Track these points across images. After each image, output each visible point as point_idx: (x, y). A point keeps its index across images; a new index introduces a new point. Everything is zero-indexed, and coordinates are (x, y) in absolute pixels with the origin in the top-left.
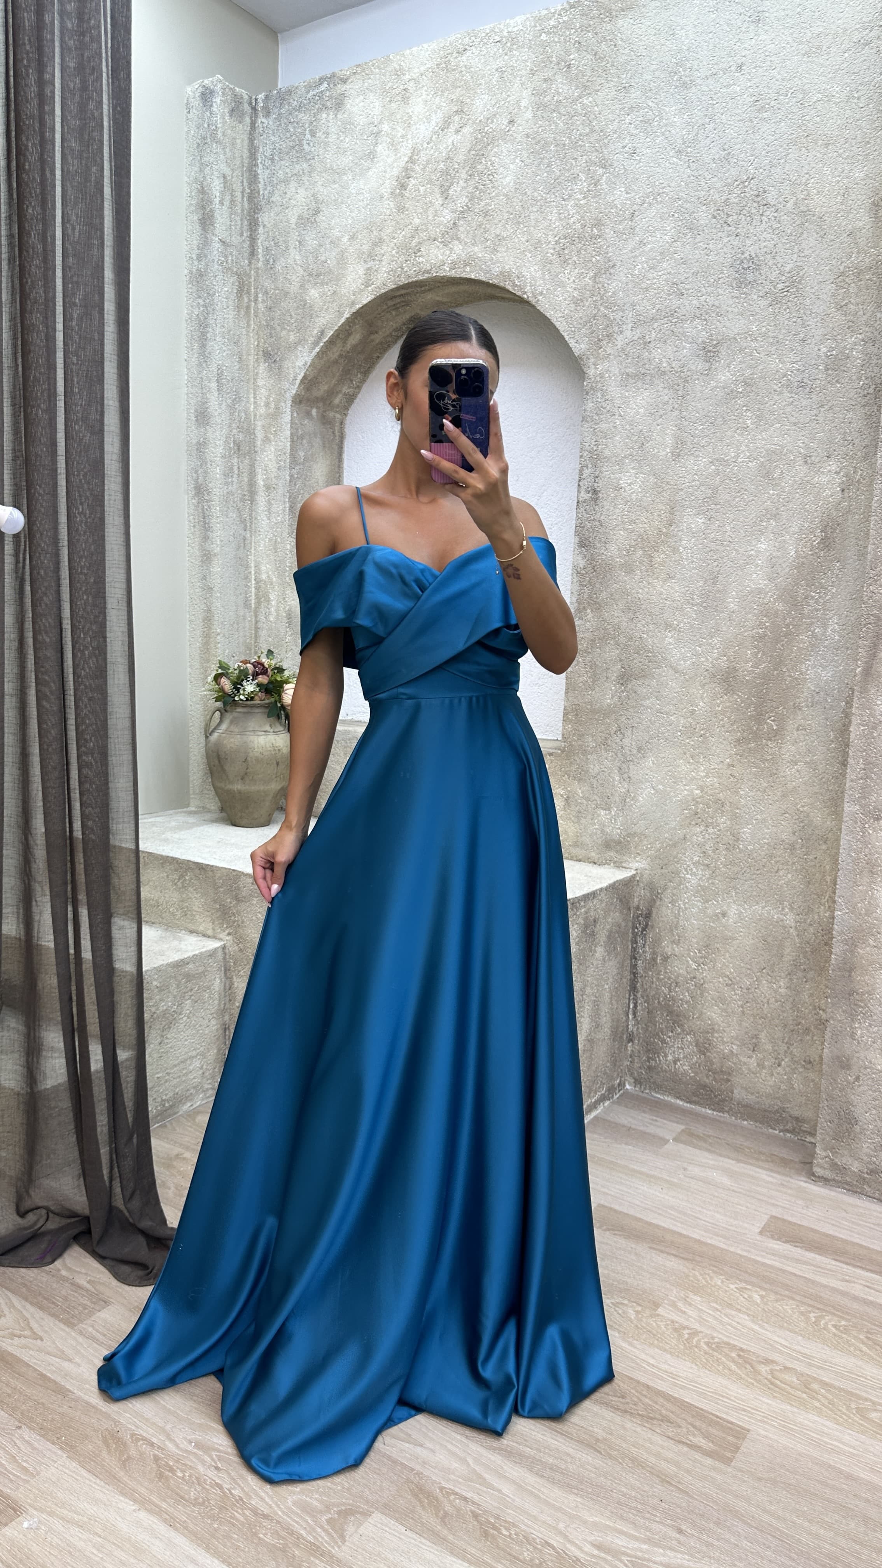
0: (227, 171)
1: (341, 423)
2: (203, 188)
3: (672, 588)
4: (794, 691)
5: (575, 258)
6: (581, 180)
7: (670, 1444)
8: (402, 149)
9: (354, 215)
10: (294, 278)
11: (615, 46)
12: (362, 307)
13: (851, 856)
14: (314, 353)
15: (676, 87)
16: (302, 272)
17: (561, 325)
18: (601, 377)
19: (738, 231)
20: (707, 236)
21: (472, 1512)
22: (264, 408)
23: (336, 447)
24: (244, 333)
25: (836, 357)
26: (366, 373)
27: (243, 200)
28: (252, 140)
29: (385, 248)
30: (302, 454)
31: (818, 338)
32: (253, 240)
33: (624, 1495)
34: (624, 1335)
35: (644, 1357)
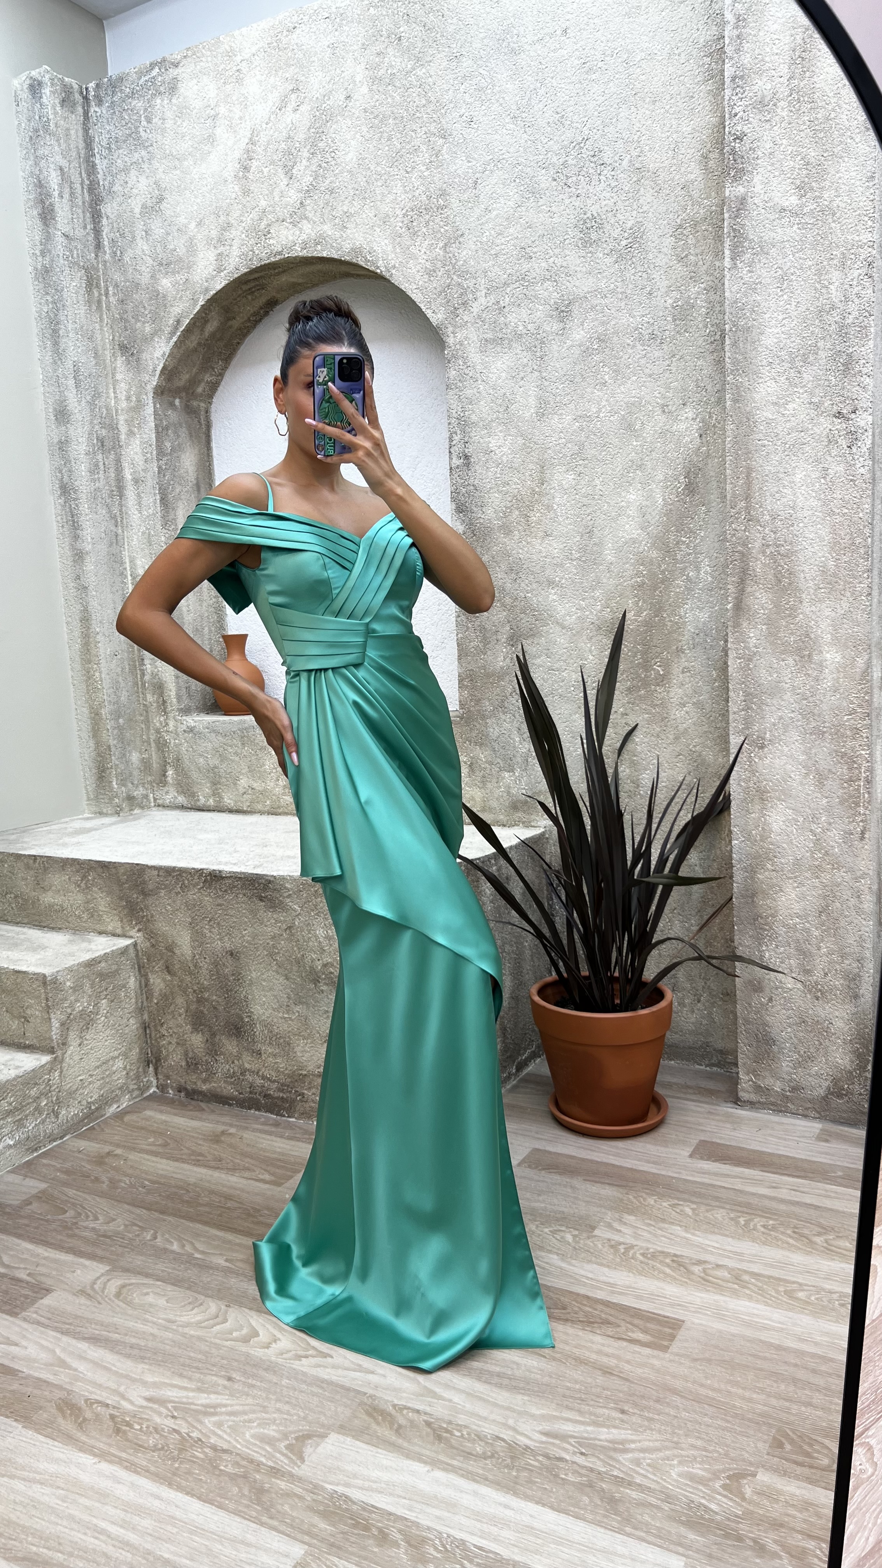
0: (64, 163)
1: (207, 412)
2: (40, 182)
3: (550, 545)
4: (675, 636)
5: (424, 230)
6: (422, 152)
7: (611, 1341)
8: (241, 131)
9: (198, 201)
10: (143, 268)
11: (443, 16)
12: (217, 293)
13: (741, 786)
14: (172, 343)
15: (506, 54)
16: (152, 262)
17: (416, 297)
18: (461, 345)
19: (579, 191)
20: (549, 199)
21: (425, 1421)
22: (125, 402)
23: (204, 437)
24: (98, 327)
25: (681, 307)
26: (228, 359)
27: (82, 190)
28: (86, 130)
29: (234, 232)
30: (168, 444)
31: (663, 290)
32: (97, 232)
33: (569, 1389)
34: (563, 1257)
35: (583, 1272)
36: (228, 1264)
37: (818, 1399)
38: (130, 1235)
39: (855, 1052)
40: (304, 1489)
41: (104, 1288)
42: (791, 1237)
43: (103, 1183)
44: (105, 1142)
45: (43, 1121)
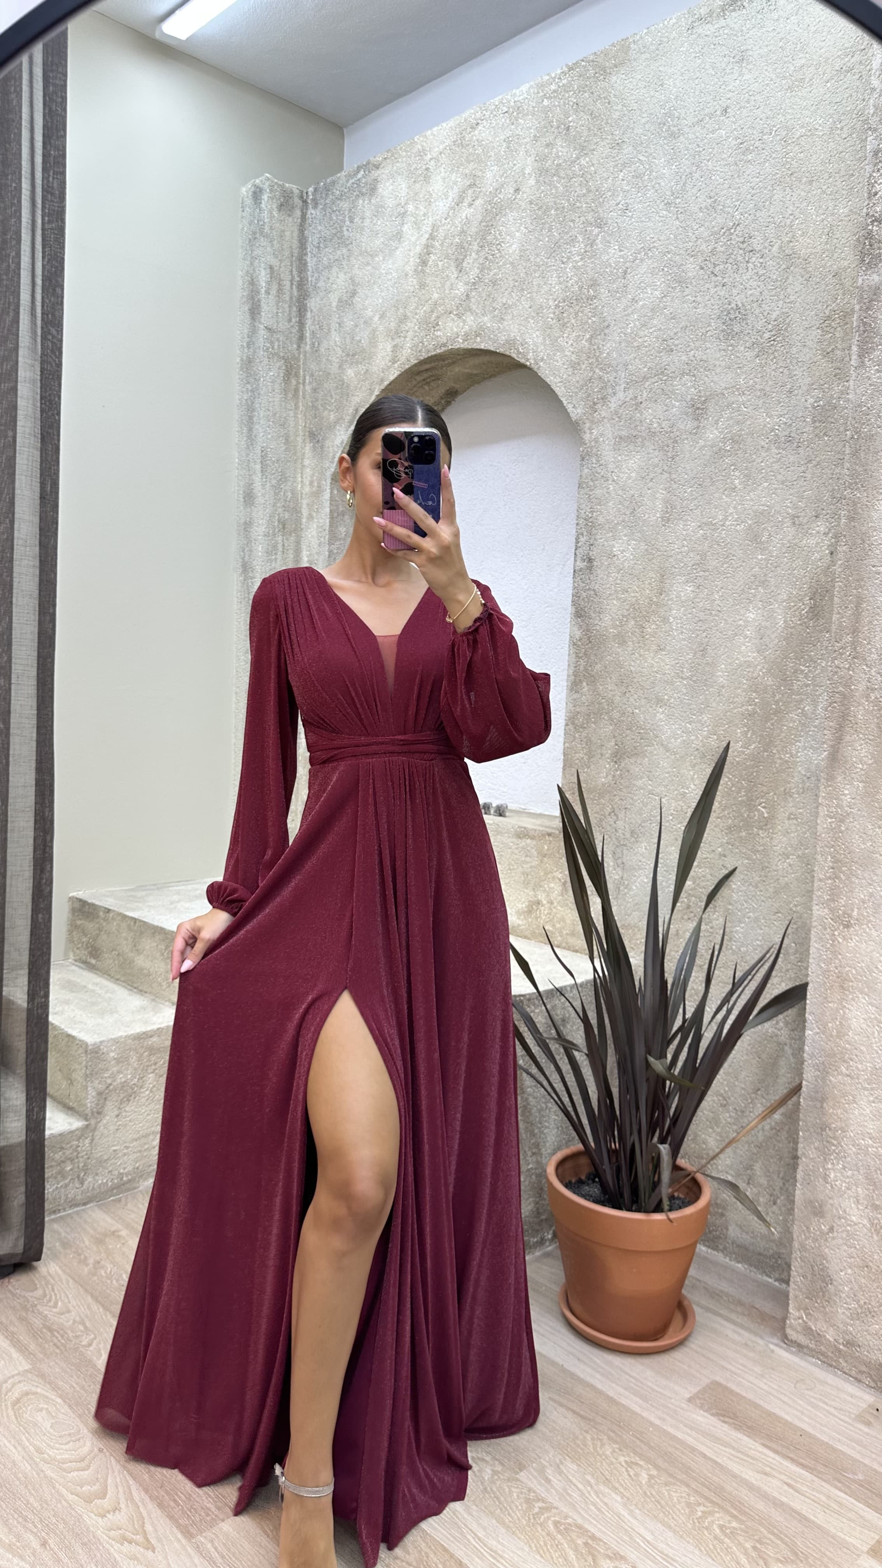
0: (275, 262)
2: (253, 280)
3: (662, 660)
5: (573, 321)
6: (578, 242)
8: (424, 227)
10: (334, 359)
11: (609, 103)
12: (390, 384)
15: (665, 138)
17: (559, 391)
18: (596, 442)
19: (725, 280)
20: (695, 289)
22: (308, 487)
24: (292, 414)
27: (291, 288)
28: (302, 231)
29: (409, 324)
31: (804, 388)
32: (301, 325)
41: (10, 1390)
43: (88, 1265)
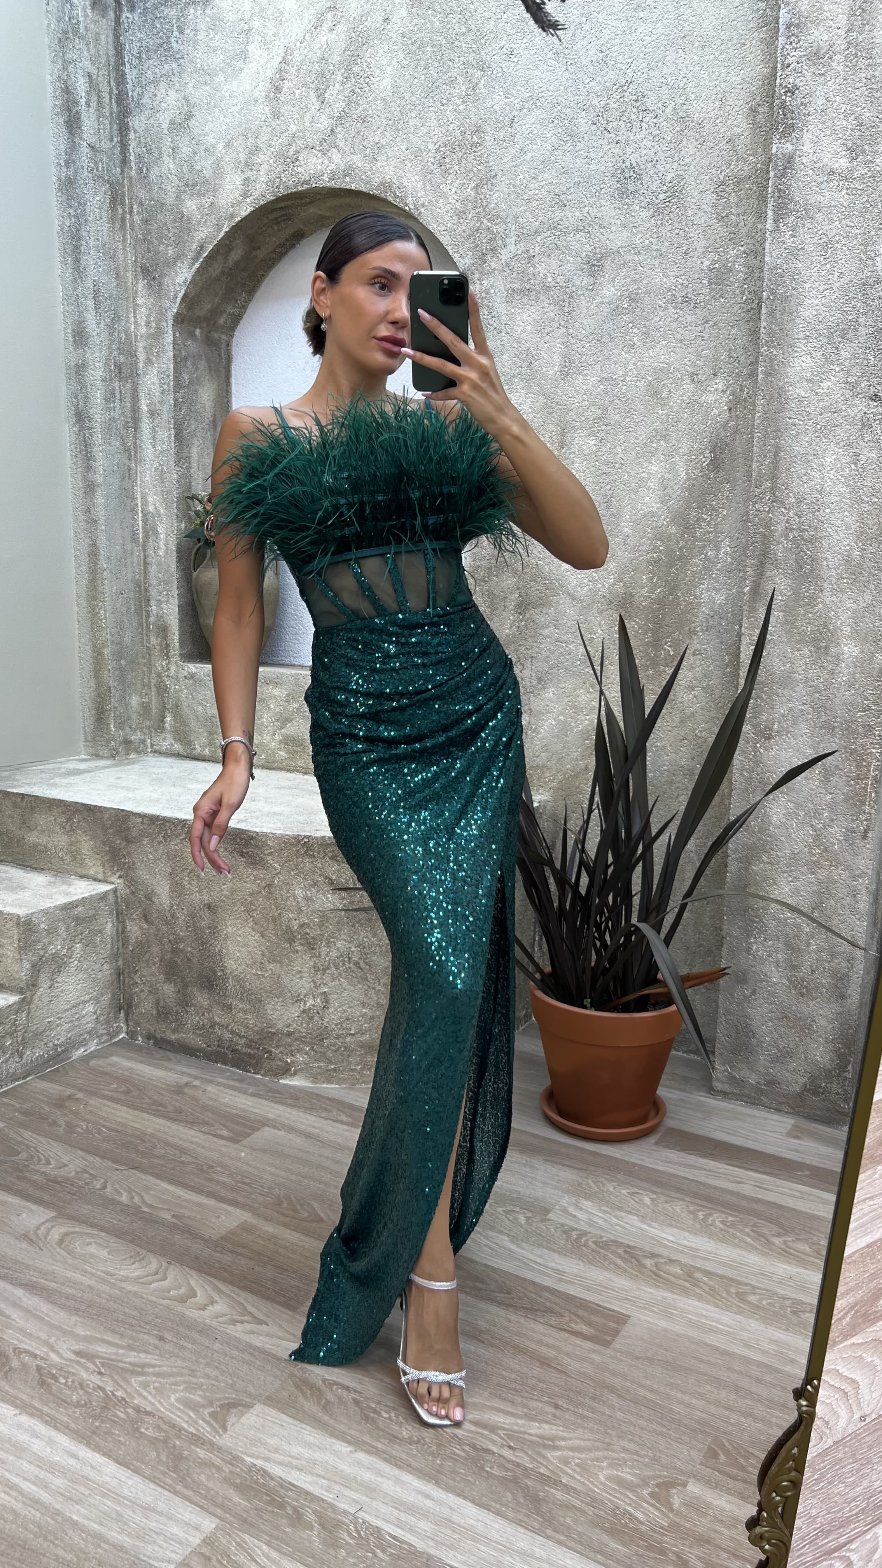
1: (228, 345)
2: (67, 88)
4: (689, 616)
5: (456, 168)
6: (459, 84)
7: (553, 1332)
8: (275, 49)
9: (228, 120)
10: (169, 188)
12: (242, 220)
14: (194, 270)
16: (177, 182)
17: (444, 239)
18: (487, 293)
19: (618, 138)
20: (588, 144)
21: (355, 1400)
23: (223, 372)
24: (120, 247)
25: (718, 270)
26: (251, 293)
27: (111, 102)
28: (117, 36)
29: (262, 157)
30: (186, 377)
31: (700, 251)
32: (124, 146)
33: (504, 1378)
34: (514, 1239)
35: (532, 1257)
36: (174, 1220)
37: (760, 1410)
38: (80, 1183)
39: (837, 1051)
40: (222, 1459)
41: (48, 1234)
42: (749, 1235)
43: (60, 1126)
44: (68, 1085)
45: (7, 1061)
